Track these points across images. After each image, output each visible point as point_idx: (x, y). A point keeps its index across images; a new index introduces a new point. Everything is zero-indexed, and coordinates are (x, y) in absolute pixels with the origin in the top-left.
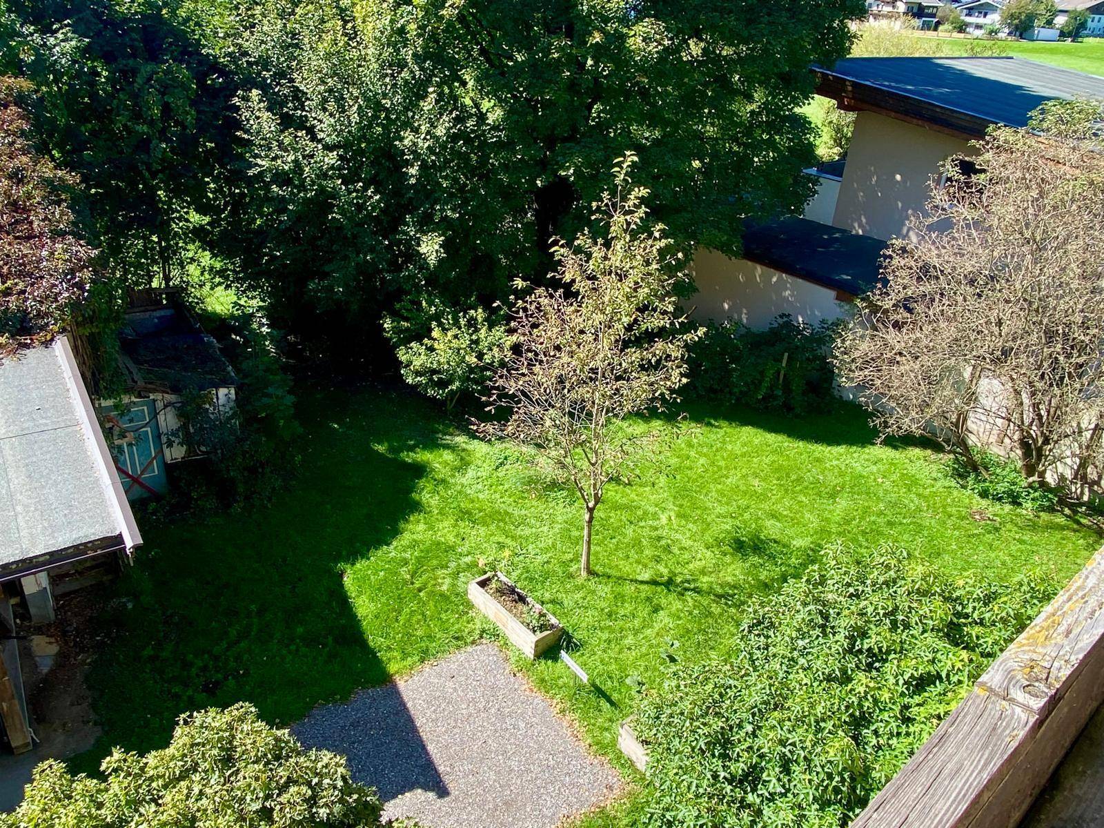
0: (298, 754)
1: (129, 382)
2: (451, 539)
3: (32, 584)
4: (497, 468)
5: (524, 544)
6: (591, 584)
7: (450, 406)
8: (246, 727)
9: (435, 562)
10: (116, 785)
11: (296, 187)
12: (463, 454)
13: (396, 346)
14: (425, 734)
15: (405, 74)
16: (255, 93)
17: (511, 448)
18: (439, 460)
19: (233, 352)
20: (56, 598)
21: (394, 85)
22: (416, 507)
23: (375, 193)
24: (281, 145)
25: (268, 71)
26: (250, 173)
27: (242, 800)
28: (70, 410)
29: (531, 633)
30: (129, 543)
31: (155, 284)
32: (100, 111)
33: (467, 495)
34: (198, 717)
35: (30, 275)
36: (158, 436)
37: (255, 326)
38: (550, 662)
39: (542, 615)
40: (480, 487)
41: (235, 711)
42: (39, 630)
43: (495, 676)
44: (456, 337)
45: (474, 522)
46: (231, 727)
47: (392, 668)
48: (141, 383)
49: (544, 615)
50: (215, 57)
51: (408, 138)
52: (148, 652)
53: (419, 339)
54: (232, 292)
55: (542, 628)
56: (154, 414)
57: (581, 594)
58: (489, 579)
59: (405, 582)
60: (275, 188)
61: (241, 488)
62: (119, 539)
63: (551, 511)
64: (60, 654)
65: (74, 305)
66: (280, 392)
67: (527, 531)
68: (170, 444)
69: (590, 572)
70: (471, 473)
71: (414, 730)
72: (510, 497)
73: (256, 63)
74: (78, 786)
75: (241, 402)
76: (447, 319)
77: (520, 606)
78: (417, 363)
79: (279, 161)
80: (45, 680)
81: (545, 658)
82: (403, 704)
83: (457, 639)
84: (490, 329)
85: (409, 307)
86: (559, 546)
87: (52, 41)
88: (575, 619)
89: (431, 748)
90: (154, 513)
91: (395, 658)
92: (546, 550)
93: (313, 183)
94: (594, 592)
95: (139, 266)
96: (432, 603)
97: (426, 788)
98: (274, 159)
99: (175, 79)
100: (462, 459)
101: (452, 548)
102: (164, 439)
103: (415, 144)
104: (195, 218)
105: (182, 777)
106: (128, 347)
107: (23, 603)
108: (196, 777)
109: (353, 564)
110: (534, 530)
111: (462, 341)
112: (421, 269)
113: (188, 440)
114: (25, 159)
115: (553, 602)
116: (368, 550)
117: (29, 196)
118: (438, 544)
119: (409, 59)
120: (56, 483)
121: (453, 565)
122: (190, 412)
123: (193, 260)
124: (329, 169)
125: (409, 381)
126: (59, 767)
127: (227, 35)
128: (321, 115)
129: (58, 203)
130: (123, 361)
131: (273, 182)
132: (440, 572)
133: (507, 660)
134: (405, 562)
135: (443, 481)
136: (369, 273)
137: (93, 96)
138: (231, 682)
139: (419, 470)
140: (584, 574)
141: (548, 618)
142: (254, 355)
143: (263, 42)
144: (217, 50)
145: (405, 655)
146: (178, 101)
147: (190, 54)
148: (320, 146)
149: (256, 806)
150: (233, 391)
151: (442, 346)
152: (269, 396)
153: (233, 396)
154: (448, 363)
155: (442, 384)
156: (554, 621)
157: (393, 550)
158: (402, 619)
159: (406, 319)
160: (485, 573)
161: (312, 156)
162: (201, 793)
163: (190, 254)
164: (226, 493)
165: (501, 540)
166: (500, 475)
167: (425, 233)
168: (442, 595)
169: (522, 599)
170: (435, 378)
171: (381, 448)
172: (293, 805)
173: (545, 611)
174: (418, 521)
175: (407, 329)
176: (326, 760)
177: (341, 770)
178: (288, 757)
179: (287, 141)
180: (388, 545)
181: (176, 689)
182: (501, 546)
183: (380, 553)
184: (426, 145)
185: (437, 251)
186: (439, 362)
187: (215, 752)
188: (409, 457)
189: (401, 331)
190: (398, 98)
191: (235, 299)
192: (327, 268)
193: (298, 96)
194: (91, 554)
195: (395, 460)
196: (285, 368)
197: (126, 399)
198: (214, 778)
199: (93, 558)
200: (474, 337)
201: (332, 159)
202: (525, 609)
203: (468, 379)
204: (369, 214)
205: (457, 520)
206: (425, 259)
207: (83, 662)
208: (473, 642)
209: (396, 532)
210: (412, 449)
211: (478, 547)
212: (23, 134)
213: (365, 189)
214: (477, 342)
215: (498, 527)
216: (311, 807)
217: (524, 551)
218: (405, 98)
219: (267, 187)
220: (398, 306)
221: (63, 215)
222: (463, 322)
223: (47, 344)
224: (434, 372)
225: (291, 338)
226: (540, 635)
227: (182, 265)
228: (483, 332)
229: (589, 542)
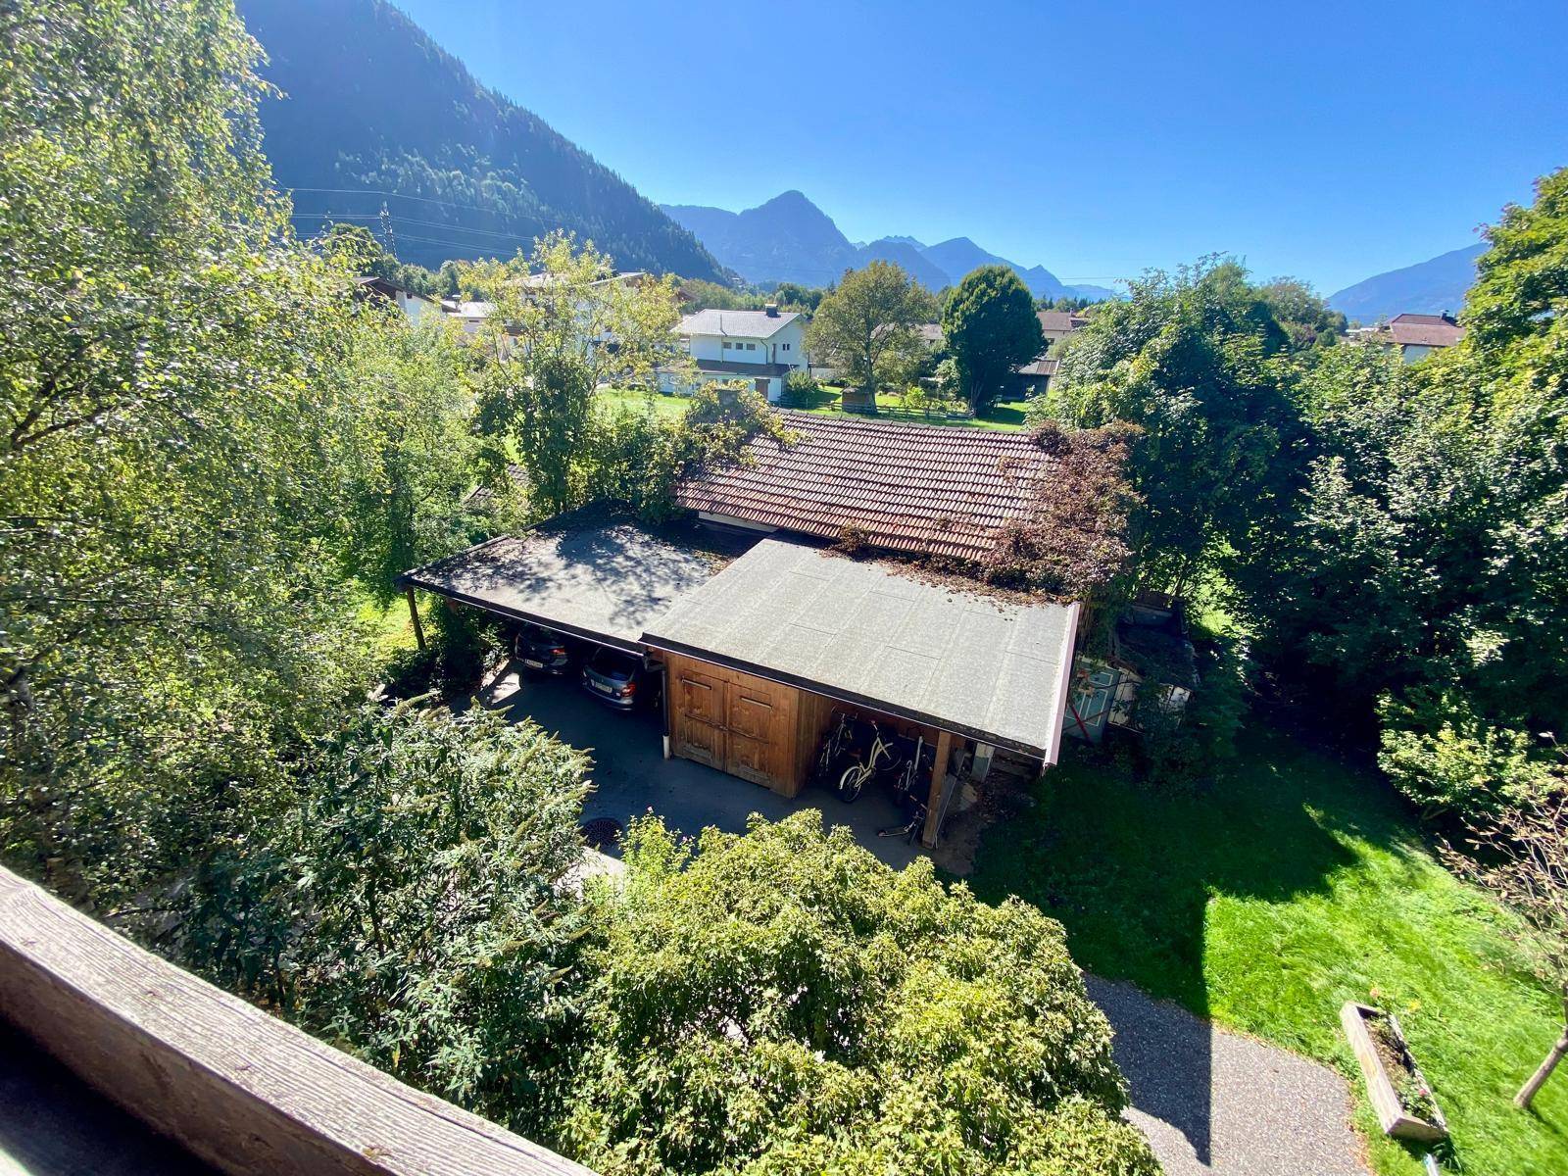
0: (1080, 995)
1: (1110, 654)
2: (1351, 945)
3: (984, 751)
4: (1457, 912)
5: (1447, 1013)
6: (1524, 1121)
7: (1424, 817)
8: (1052, 941)
9: (1317, 954)
10: (952, 905)
11: (1340, 546)
12: (1416, 873)
13: (1384, 726)
14: (1215, 1094)
15: (1536, 465)
16: (1337, 460)
17: (1488, 902)
18: (1379, 863)
19: (1204, 665)
20: (992, 769)
21: (1514, 475)
22: (1325, 890)
23: (1435, 573)
24: (1342, 508)
25: (1361, 441)
26: (1297, 524)
27: (1020, 987)
28: (1057, 652)
29: (1399, 1107)
30: (1047, 760)
31: (1167, 591)
32: (1187, 456)
33: (1396, 916)
34: (1023, 906)
35: (1077, 556)
36: (1111, 699)
37: (1234, 650)
38: (1406, 1153)
39: (1423, 1099)
40: (1421, 918)
41: (1051, 923)
42: (973, 782)
43: (1327, 1111)
44: (1472, 749)
45: (1389, 947)
46: (1041, 930)
47: (1215, 1010)
48: (1117, 657)
49: (1429, 1102)
50: (1310, 424)
51: (1508, 529)
52: (1028, 842)
53: (1419, 731)
54: (1230, 617)
55: (1417, 1111)
56: (1116, 683)
57: (1499, 1120)
58: (1376, 1015)
59: (1272, 949)
60: (1316, 543)
61: (1155, 772)
62: (1042, 753)
63: (1510, 1003)
64: (976, 805)
65: (1096, 585)
66: (1229, 713)
67: (1460, 1002)
68: (1117, 710)
69: (1528, 1105)
70: (1416, 897)
71: (1208, 1080)
72: (1457, 952)
73: (1352, 434)
74: (933, 887)
75: (1190, 706)
76: (1470, 726)
77: (1402, 1070)
78: (1403, 754)
79: (1332, 521)
80: (960, 814)
81: (1403, 1145)
82: (1208, 1048)
83: (1303, 1042)
84: (1528, 760)
85: (1423, 695)
86: (1498, 1046)
87: (1173, 401)
88: (1470, 1138)
89: (1214, 1109)
90: (1081, 753)
91: (1223, 1004)
92: (1477, 1040)
93: (1362, 546)
94: (1520, 1131)
95: (1163, 573)
96: (1291, 988)
97: (1190, 1137)
98: (1328, 518)
99: (1261, 439)
100: (1412, 877)
101: (1348, 955)
102: (1115, 704)
103: (1515, 536)
104: (1228, 550)
105: (994, 936)
106: (1122, 628)
107: (972, 759)
108: (1001, 944)
109: (1225, 895)
110: (1471, 1007)
111: (1478, 756)
112: (1460, 662)
113: (1132, 714)
114: (1112, 479)
115: (1451, 1098)
116: (1248, 894)
117: (1103, 504)
118: (1332, 940)
119: (1548, 451)
120: (1023, 695)
121: (1338, 971)
122: (1144, 695)
123: (1209, 581)
124: (1387, 538)
125: (1384, 767)
126: (930, 866)
127: (1333, 408)
128: (1404, 488)
129: (1120, 514)
130: (1113, 636)
131: (1316, 537)
132: (1317, 966)
133: (1351, 1107)
134: (1283, 932)
135: (1373, 885)
136: (1388, 645)
137: (1187, 443)
138: (1071, 909)
139: (1350, 859)
140: (1517, 1102)
141: (1431, 1108)
142: (1222, 674)
143: (1369, 416)
144: (1314, 419)
145: (1234, 1010)
146: (1257, 457)
147: (1286, 421)
148: (1388, 516)
149: (1028, 1001)
150: (1188, 694)
151: (1446, 751)
152: (1219, 712)
153: (1186, 698)
154: (1446, 771)
155: (1426, 789)
156: (1439, 1117)
157: (1276, 912)
158: (1249, 977)
159: (1413, 706)
160: (1375, 1005)
161: (1373, 523)
162: (997, 958)
163: (1207, 577)
164: (1141, 768)
165: (1417, 987)
166: (1456, 922)
167: (1485, 629)
168: (1308, 989)
169: (1408, 1065)
170: (1420, 779)
171: (1313, 813)
172: (1053, 1027)
173: (1432, 1099)
174: (1320, 904)
175: (1408, 716)
176: (1097, 1019)
177: (1105, 1039)
178: (1069, 989)
179: (1350, 505)
180: (1272, 903)
181: (1032, 883)
182: (1413, 994)
183: (1258, 904)
184: (1531, 540)
185: (1491, 651)
186: (1433, 766)
187: (1022, 939)
188: (1345, 840)
189: (1399, 715)
190: (1515, 487)
191: (1230, 623)
192: (1336, 626)
193: (1386, 468)
194: (1020, 752)
195: (1324, 833)
196: (1247, 697)
197: (1101, 663)
198: (1012, 955)
199: (1021, 756)
200: (1499, 760)
201: (1397, 529)
202: (1407, 1077)
203: (1467, 800)
204: (1418, 590)
205: (1369, 932)
206: (1470, 654)
207: (985, 820)
208: (1320, 1060)
209: (1287, 898)
210: (1352, 833)
211: (1382, 974)
212: (1120, 462)
213: (1424, 566)
214: (1501, 767)
215: (1421, 972)
216: (1067, 1042)
217: (1444, 1020)
218: (1523, 489)
219: (1309, 539)
220: (1408, 689)
221: (1119, 522)
222: (1490, 737)
223: (1065, 604)
224: (1422, 772)
225: (1269, 675)
226: (1409, 1116)
227: (1196, 582)
228: (1515, 760)
229: (1547, 1073)
